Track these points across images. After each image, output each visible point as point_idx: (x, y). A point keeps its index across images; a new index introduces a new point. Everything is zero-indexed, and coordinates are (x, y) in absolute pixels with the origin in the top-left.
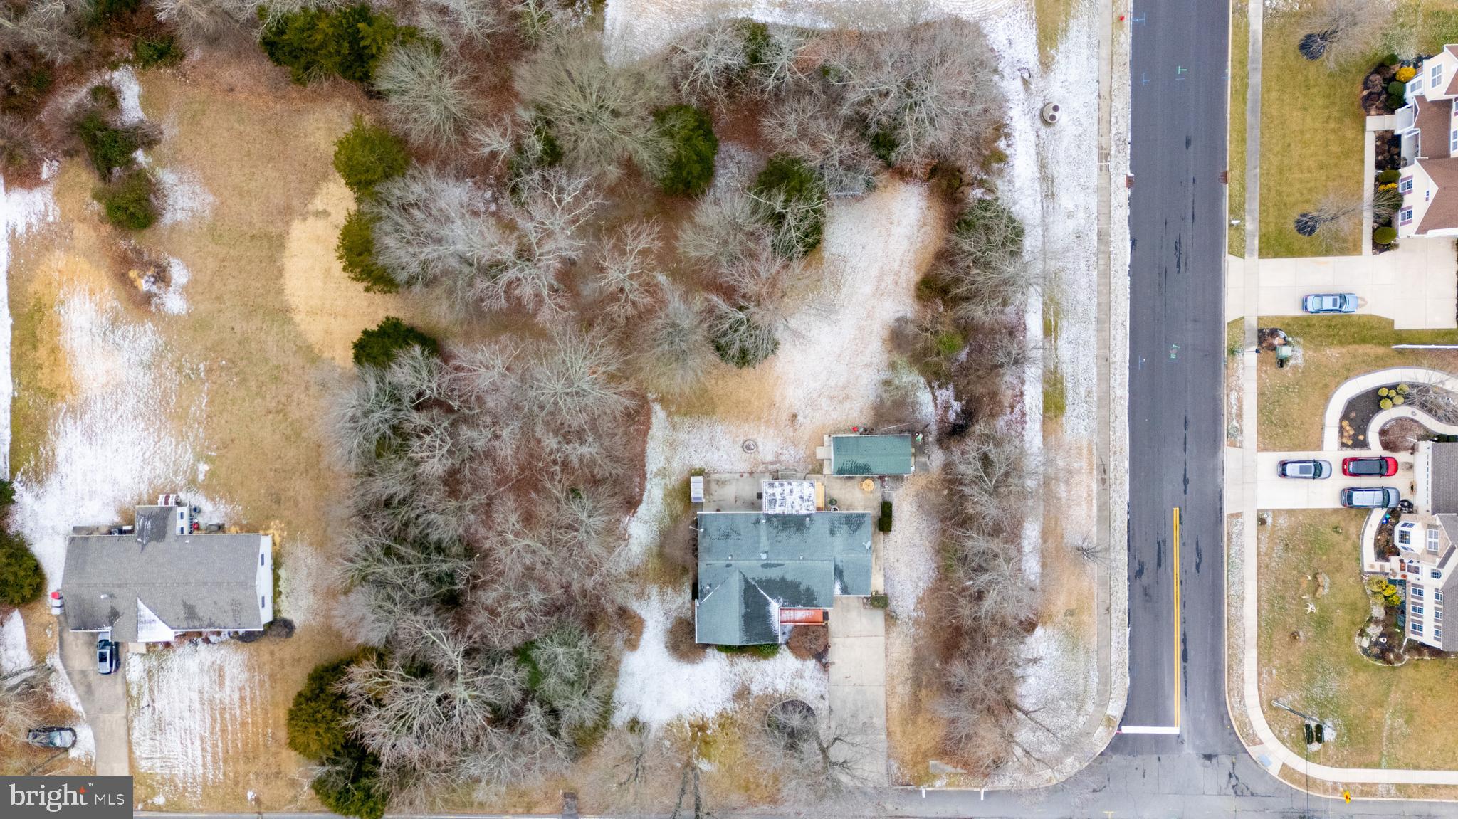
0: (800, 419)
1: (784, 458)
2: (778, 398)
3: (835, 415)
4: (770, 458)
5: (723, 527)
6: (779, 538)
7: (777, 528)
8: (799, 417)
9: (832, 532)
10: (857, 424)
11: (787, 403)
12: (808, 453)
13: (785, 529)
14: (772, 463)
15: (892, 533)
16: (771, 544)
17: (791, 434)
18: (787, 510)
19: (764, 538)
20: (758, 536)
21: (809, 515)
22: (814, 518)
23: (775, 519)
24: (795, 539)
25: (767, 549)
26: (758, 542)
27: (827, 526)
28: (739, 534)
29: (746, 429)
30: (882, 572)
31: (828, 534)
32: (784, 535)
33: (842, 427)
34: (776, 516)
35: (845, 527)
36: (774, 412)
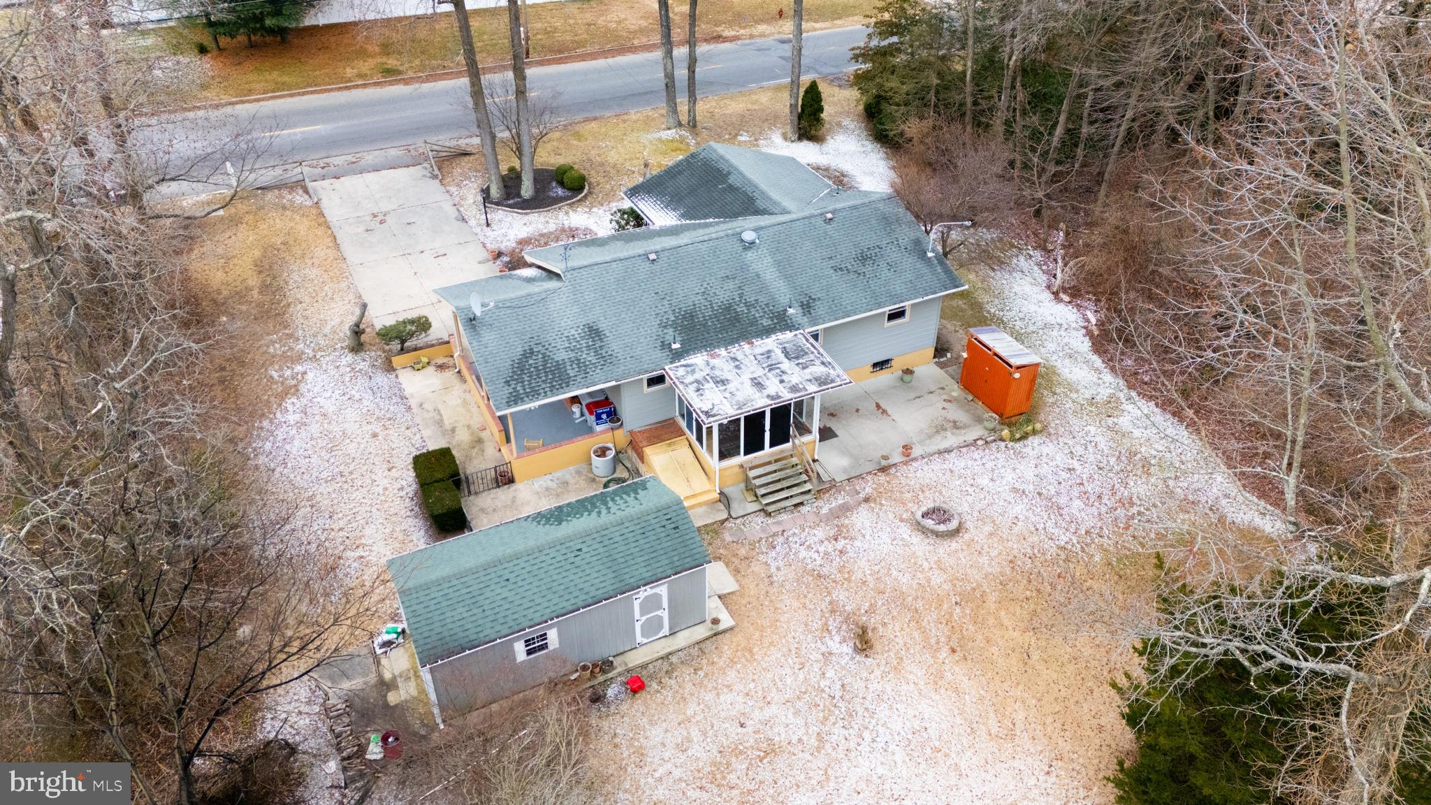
0: (842, 648)
1: (820, 533)
2: (956, 672)
3: (730, 702)
4: (861, 519)
5: (885, 274)
6: (731, 285)
7: (748, 305)
8: (847, 649)
9: (594, 333)
10: (635, 708)
11: (916, 672)
12: (756, 568)
13: (728, 308)
14: (845, 509)
15: (410, 460)
16: (744, 268)
17: (840, 595)
18: (743, 351)
19: (770, 274)
20: (787, 277)
21: (677, 356)
22: (659, 354)
23: (766, 322)
24: (690, 292)
25: (750, 255)
26: (778, 263)
27: (614, 345)
28: (836, 269)
29: (984, 560)
30: (413, 403)
31: (603, 326)
32: (724, 294)
33: (685, 673)
34: (768, 332)
35: (561, 355)
36: (938, 632)
